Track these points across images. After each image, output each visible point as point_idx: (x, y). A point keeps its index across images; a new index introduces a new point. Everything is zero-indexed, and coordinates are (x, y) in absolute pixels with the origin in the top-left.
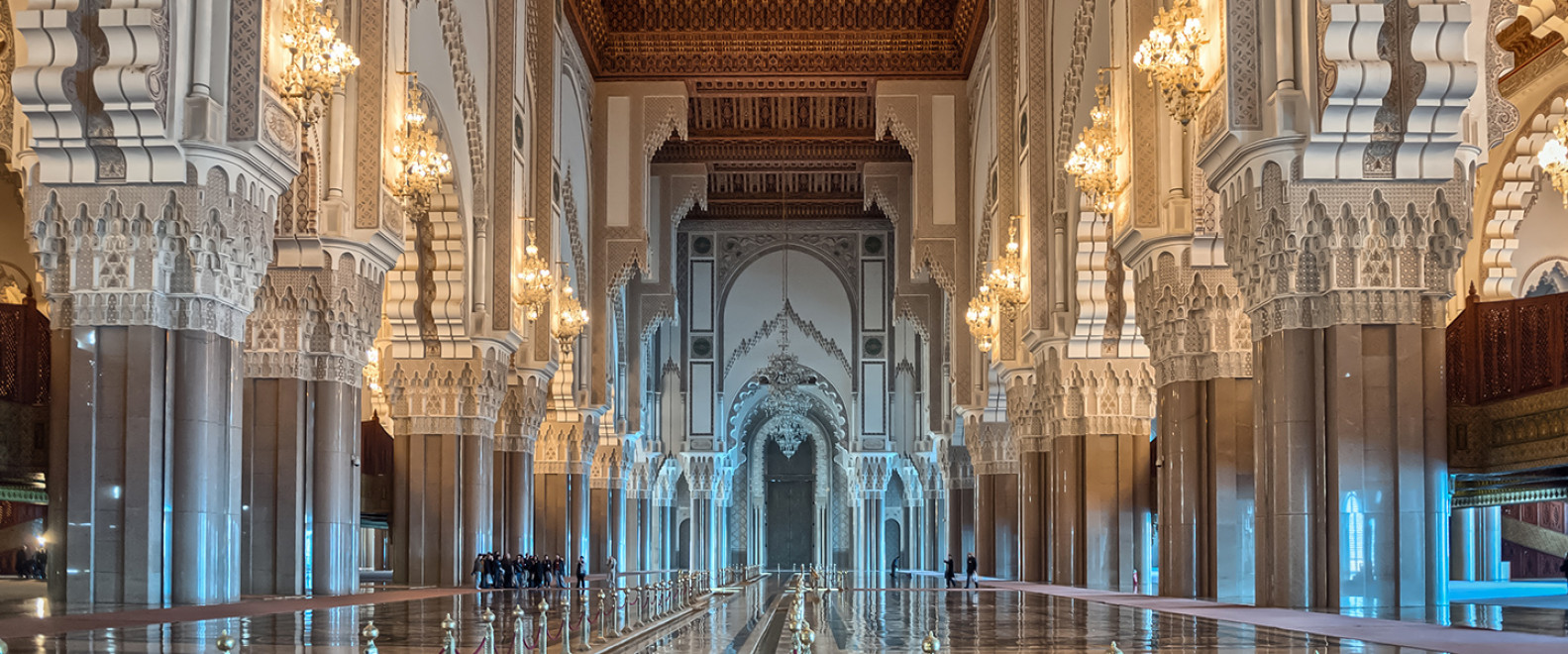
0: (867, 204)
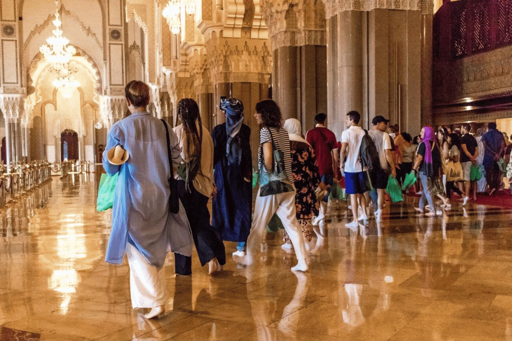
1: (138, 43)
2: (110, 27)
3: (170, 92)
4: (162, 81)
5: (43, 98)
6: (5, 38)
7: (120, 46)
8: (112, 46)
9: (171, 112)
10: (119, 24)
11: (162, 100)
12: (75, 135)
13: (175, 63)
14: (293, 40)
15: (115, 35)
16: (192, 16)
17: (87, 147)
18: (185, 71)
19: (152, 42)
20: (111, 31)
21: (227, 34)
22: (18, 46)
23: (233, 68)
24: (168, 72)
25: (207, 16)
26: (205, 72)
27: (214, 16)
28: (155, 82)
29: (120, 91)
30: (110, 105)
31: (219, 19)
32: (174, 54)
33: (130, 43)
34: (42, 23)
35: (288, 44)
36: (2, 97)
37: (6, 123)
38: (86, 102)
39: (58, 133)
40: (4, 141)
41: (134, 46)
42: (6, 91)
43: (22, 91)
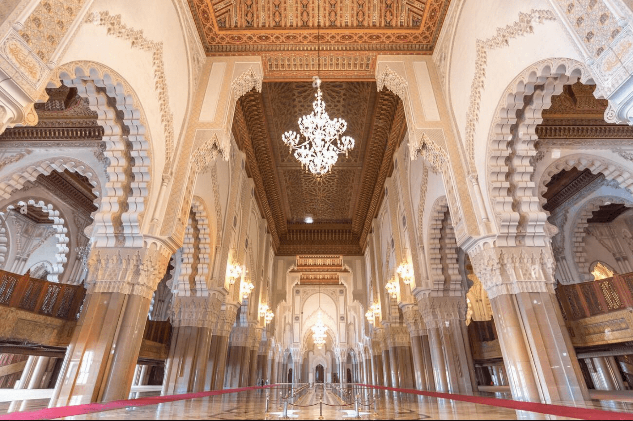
0: (340, 283)
1: (353, 322)
2: (340, 315)
3: (369, 348)
4: (364, 341)
6: (295, 322)
7: (344, 324)
8: (340, 323)
9: (370, 357)
10: (344, 313)
11: (365, 350)
12: (322, 367)
13: (371, 334)
14: (418, 333)
15: (342, 318)
16: (378, 318)
17: (328, 374)
18: (376, 338)
19: (359, 322)
20: (340, 317)
21: (393, 325)
22: (300, 325)
23: (396, 340)
24: (368, 339)
25: (384, 318)
26: (385, 341)
27: (387, 318)
29: (345, 345)
31: (389, 319)
32: (370, 330)
33: (349, 322)
35: (416, 335)
36: (292, 349)
37: (293, 361)
38: (328, 351)
39: (314, 367)
40: (291, 371)
41: (351, 323)
42: (295, 346)
43: (301, 346)
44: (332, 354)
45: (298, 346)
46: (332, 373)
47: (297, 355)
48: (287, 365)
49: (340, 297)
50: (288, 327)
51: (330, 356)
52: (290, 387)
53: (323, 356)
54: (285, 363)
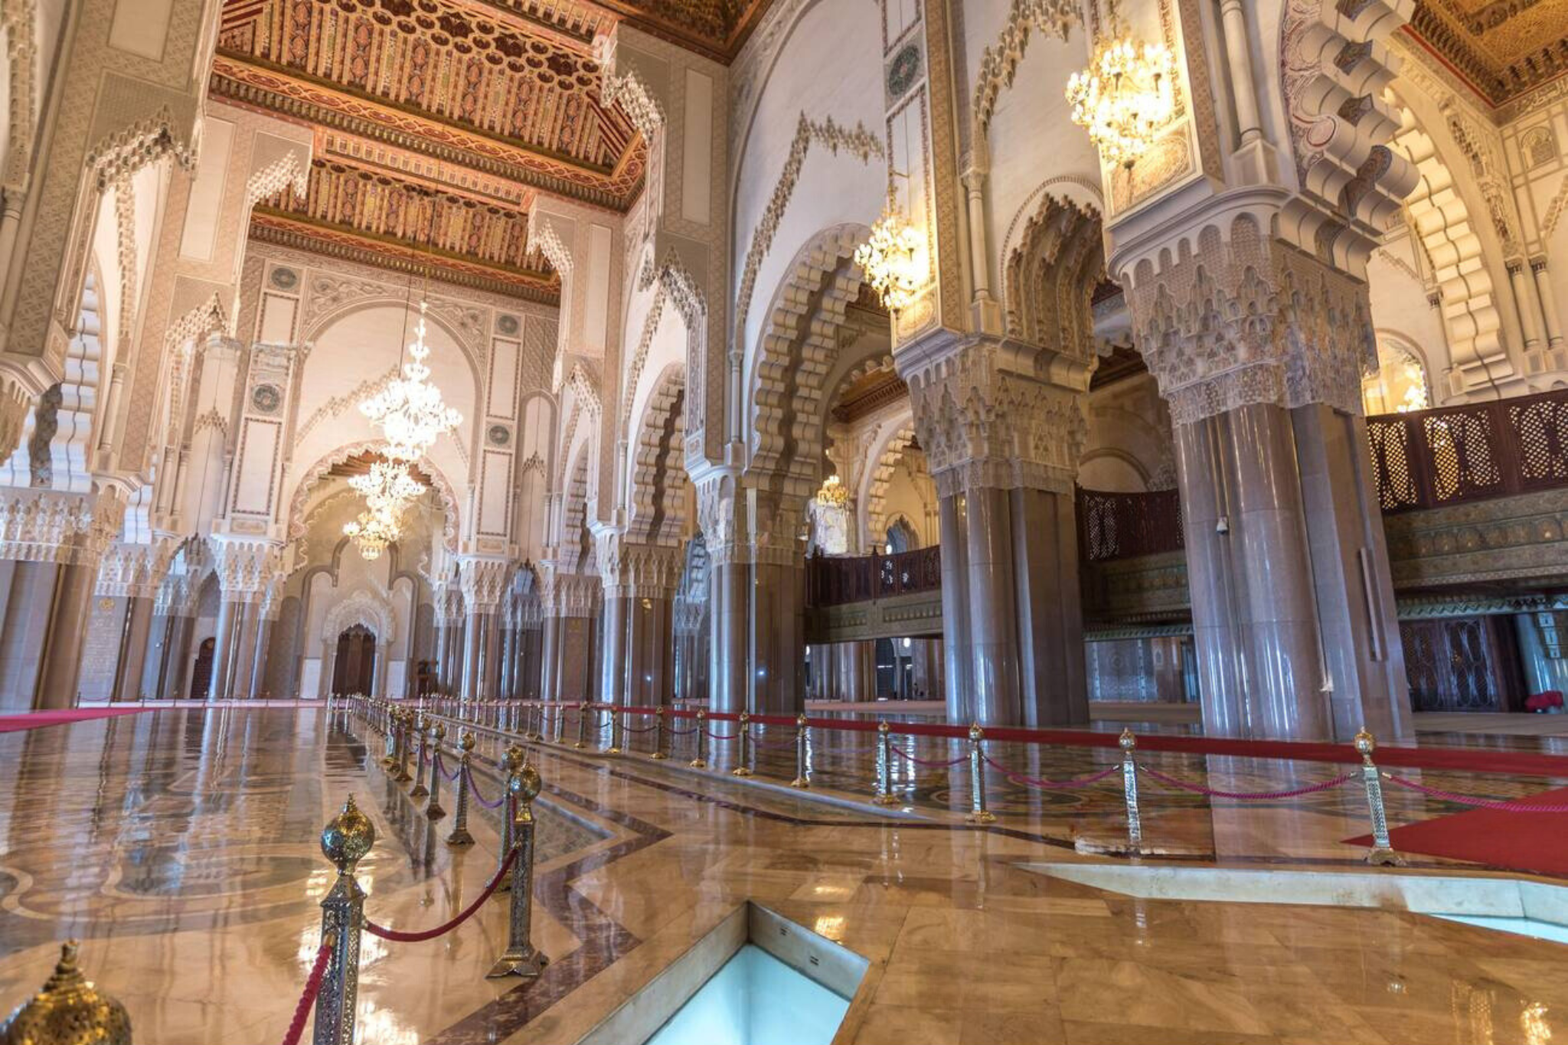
1: (543, 455)
2: (490, 419)
5: (311, 562)
6: (254, 417)
7: (506, 458)
8: (489, 455)
10: (510, 415)
12: (369, 639)
15: (498, 434)
17: (392, 665)
20: (490, 427)
22: (282, 435)
28: (609, 519)
29: (498, 547)
30: (473, 575)
33: (527, 454)
34: (345, 395)
36: (221, 541)
37: (224, 601)
38: (401, 575)
39: (332, 632)
40: (208, 646)
41: (534, 461)
42: (237, 528)
43: (275, 531)
44: (420, 586)
45: (259, 530)
46: (411, 663)
47: (250, 572)
48: (190, 623)
49: (499, 345)
50: (205, 438)
51: (409, 596)
52: (196, 721)
53: (376, 595)
54: (183, 610)
